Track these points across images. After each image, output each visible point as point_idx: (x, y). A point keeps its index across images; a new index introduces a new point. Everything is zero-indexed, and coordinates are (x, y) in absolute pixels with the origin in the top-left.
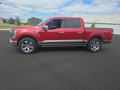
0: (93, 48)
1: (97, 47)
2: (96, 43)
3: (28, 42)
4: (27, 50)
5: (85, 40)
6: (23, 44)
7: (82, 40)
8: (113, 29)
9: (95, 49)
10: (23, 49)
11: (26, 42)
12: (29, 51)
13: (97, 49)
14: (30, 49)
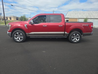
0: (74, 39)
1: (77, 39)
2: (76, 35)
3: (19, 33)
4: (18, 39)
5: (66, 33)
6: (15, 35)
7: (63, 33)
8: (93, 23)
9: (75, 40)
10: (15, 39)
11: (18, 33)
12: (20, 40)
13: (78, 40)
14: (21, 39)
